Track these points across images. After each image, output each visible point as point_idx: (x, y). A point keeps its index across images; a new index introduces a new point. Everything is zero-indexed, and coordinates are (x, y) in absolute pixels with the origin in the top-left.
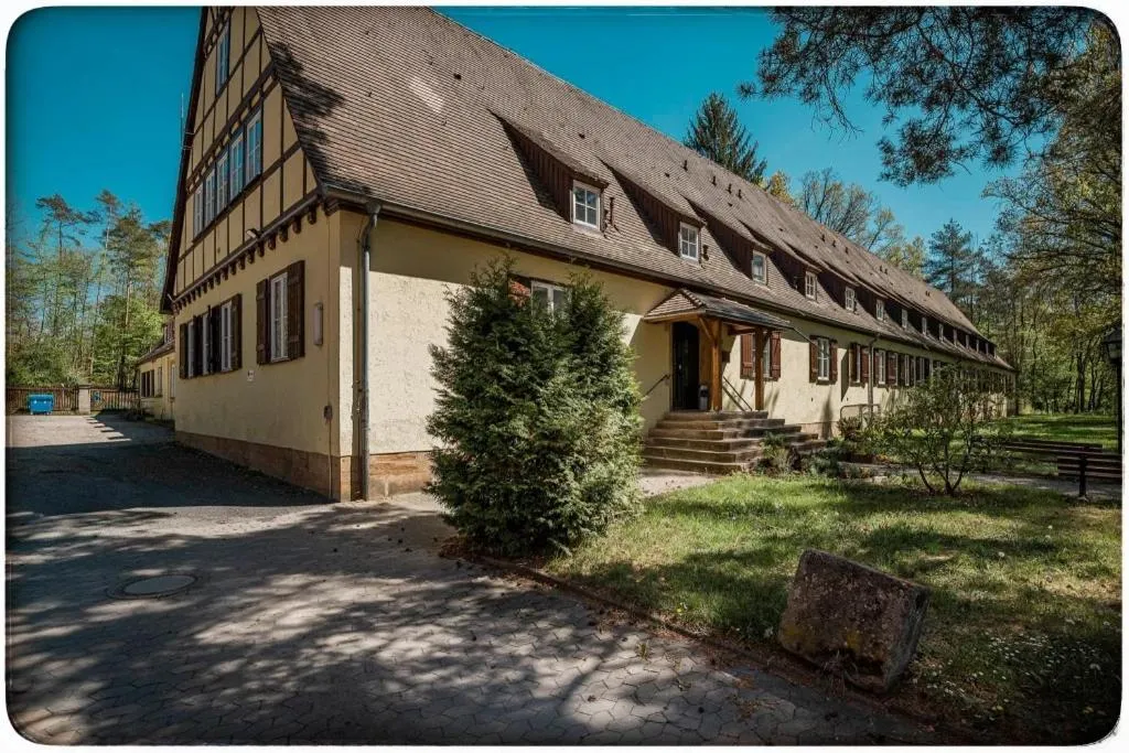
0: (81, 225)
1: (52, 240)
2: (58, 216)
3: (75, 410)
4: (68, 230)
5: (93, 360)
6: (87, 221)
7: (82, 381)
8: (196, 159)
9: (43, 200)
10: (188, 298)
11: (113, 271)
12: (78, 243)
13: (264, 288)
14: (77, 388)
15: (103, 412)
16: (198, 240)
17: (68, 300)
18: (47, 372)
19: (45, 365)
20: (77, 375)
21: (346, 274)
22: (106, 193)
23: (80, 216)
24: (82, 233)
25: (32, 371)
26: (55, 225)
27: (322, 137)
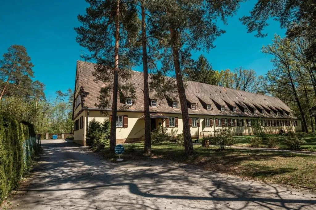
0: (64, 97)
1: (58, 101)
2: (60, 95)
3: (61, 138)
4: (62, 98)
5: (66, 127)
6: (66, 96)
7: (63, 132)
8: (75, 97)
9: (57, 92)
10: (75, 118)
11: (70, 107)
12: (63, 101)
13: (80, 118)
14: (62, 134)
15: (67, 138)
16: (76, 109)
17: (61, 114)
18: (56, 130)
19: (56, 129)
20: (62, 131)
21: (85, 118)
22: (69, 89)
23: (64, 95)
24: (65, 98)
25: (53, 130)
26: (59, 97)
27: (84, 101)
